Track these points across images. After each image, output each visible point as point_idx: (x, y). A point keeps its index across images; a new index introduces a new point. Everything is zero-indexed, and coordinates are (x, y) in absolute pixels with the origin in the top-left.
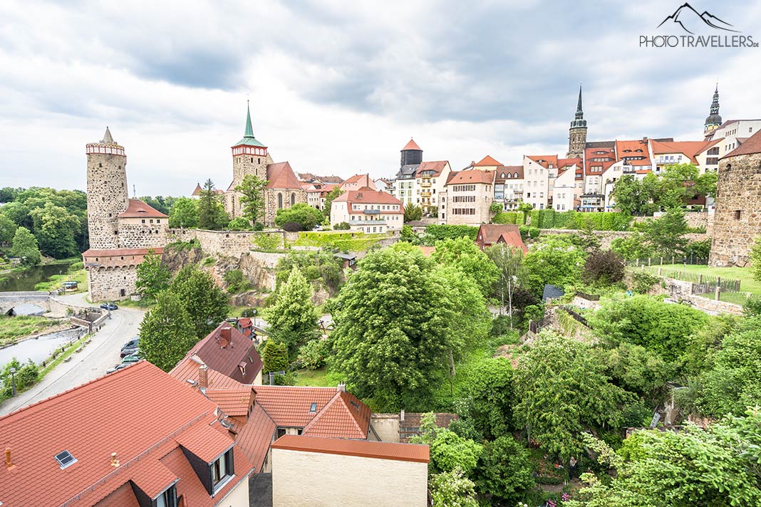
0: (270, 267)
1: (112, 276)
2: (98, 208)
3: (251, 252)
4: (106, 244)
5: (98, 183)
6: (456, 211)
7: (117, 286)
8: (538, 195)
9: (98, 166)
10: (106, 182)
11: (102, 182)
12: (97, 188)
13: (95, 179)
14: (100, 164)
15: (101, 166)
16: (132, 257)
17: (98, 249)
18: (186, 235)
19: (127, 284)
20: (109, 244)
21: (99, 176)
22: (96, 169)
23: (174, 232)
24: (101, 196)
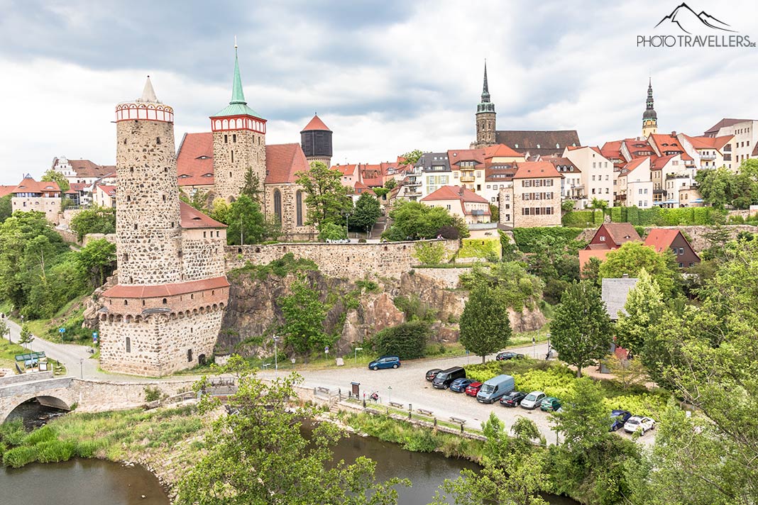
0: (450, 287)
1: (179, 328)
2: (157, 213)
3: (417, 271)
4: (169, 274)
5: (155, 170)
6: (526, 211)
7: (184, 345)
8: (604, 191)
9: (155, 141)
10: (166, 170)
11: (162, 168)
12: (154, 179)
13: (150, 164)
14: (158, 138)
15: (159, 142)
16: (211, 292)
17: (155, 284)
18: (262, 254)
19: (193, 340)
20: (173, 274)
21: (157, 158)
22: (151, 147)
23: (240, 251)
24: (161, 193)
